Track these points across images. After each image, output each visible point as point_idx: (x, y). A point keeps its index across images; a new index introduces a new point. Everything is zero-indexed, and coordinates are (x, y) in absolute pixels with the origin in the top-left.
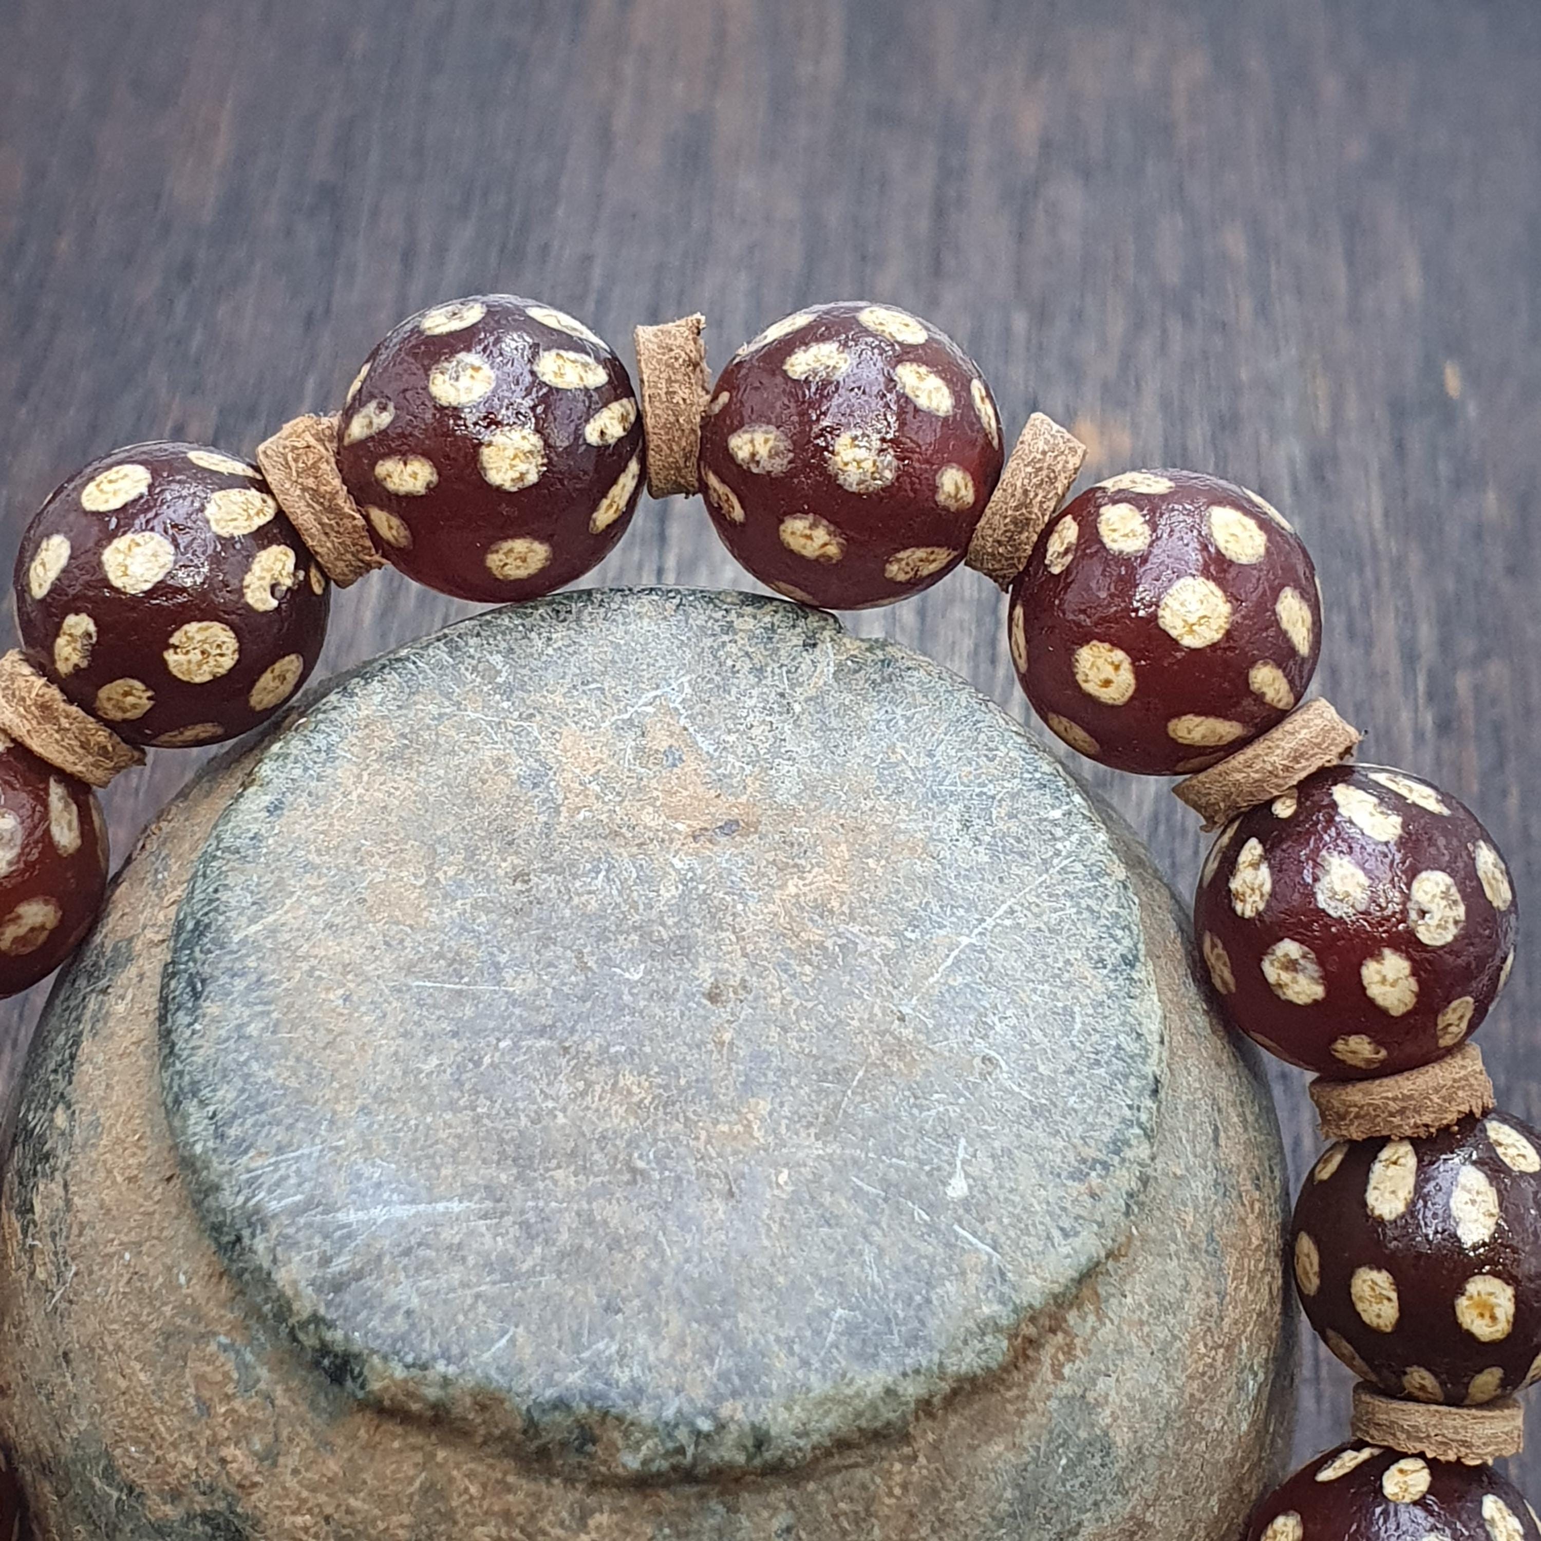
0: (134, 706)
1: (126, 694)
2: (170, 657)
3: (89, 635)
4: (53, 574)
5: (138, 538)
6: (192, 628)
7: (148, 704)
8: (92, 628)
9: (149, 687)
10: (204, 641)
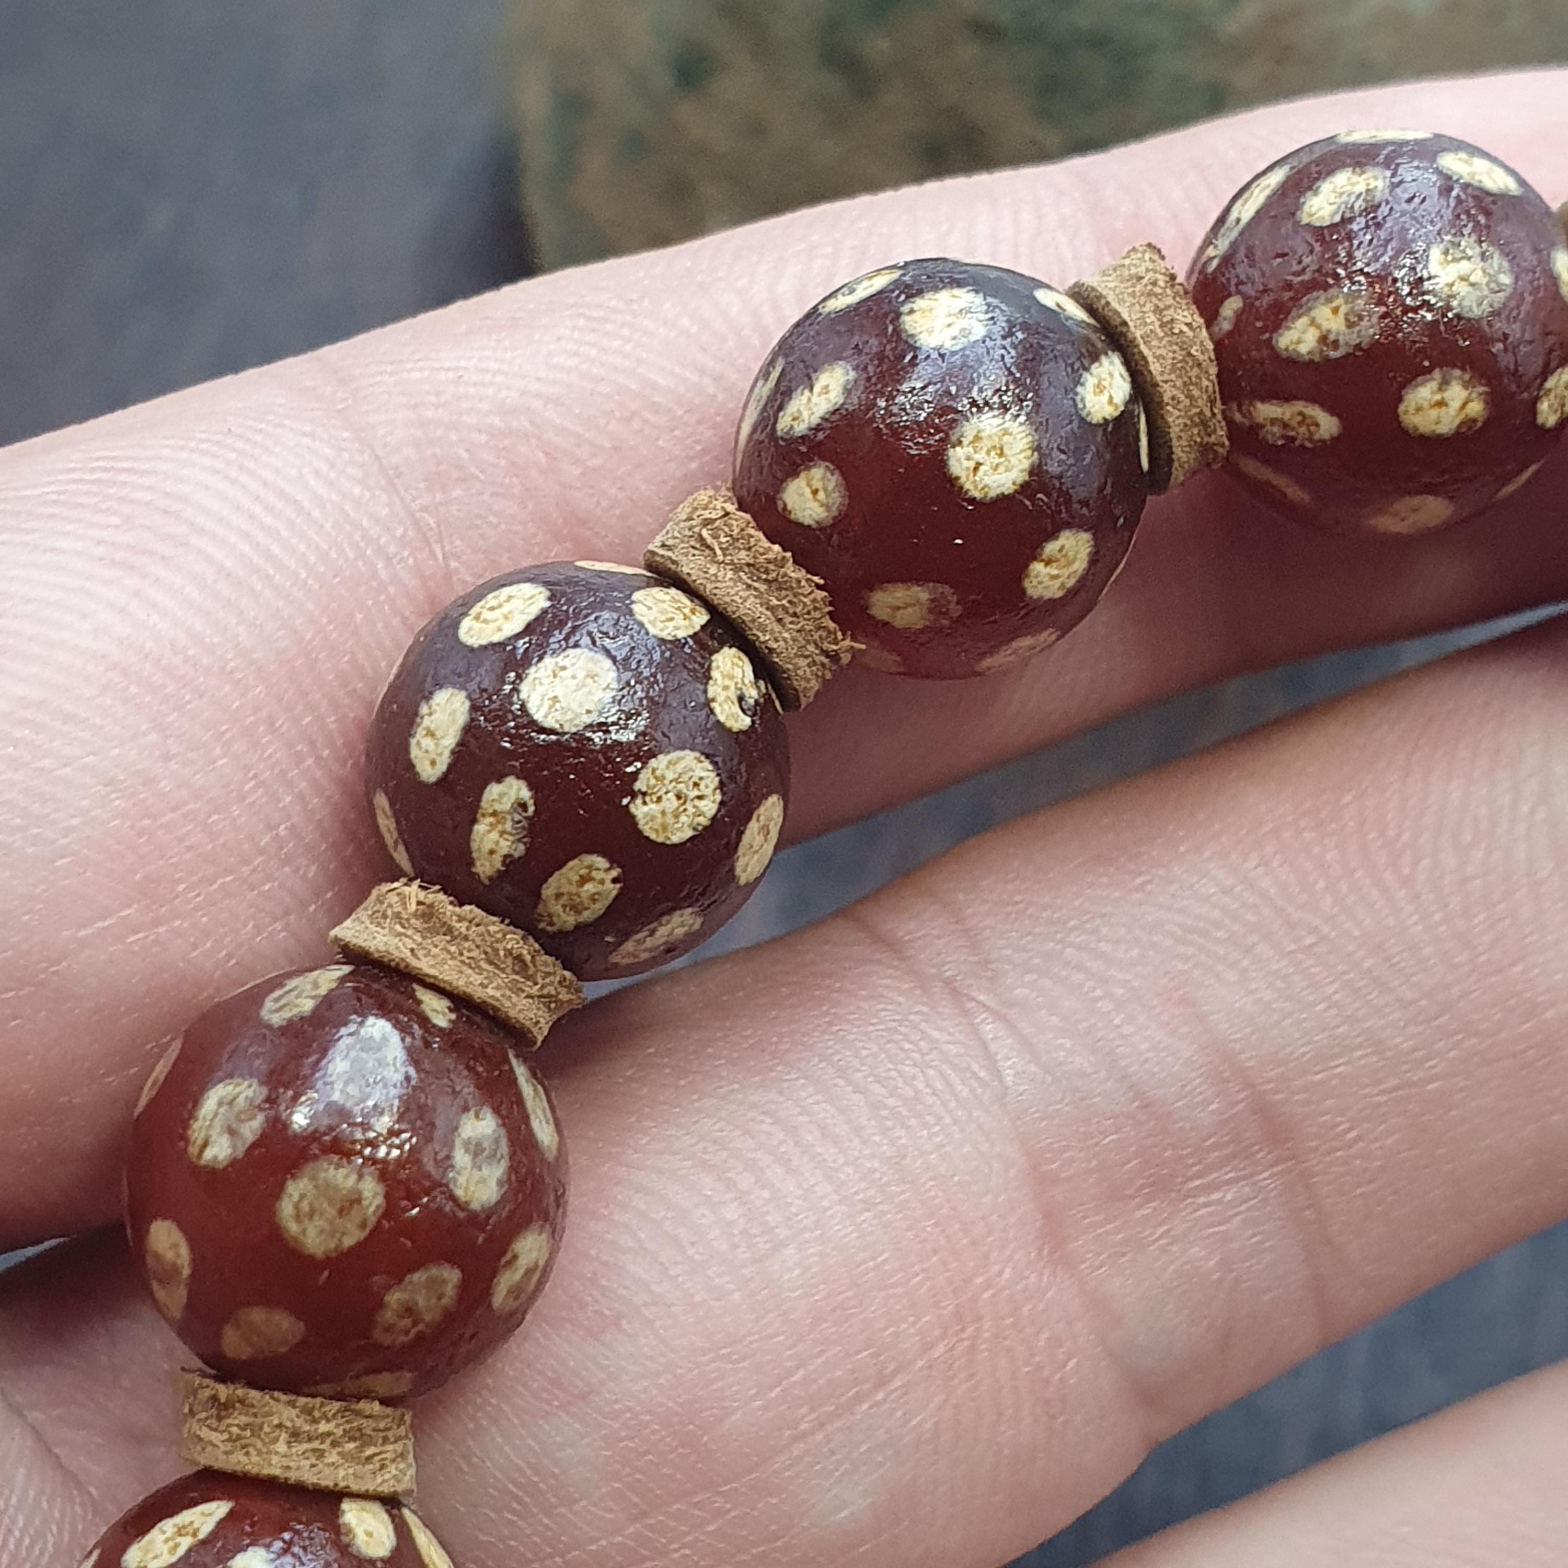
0: (593, 898)
1: (584, 880)
2: (639, 810)
3: (523, 806)
4: (450, 740)
5: (560, 660)
6: (660, 763)
7: (614, 889)
8: (526, 794)
9: (613, 862)
10: (676, 781)
